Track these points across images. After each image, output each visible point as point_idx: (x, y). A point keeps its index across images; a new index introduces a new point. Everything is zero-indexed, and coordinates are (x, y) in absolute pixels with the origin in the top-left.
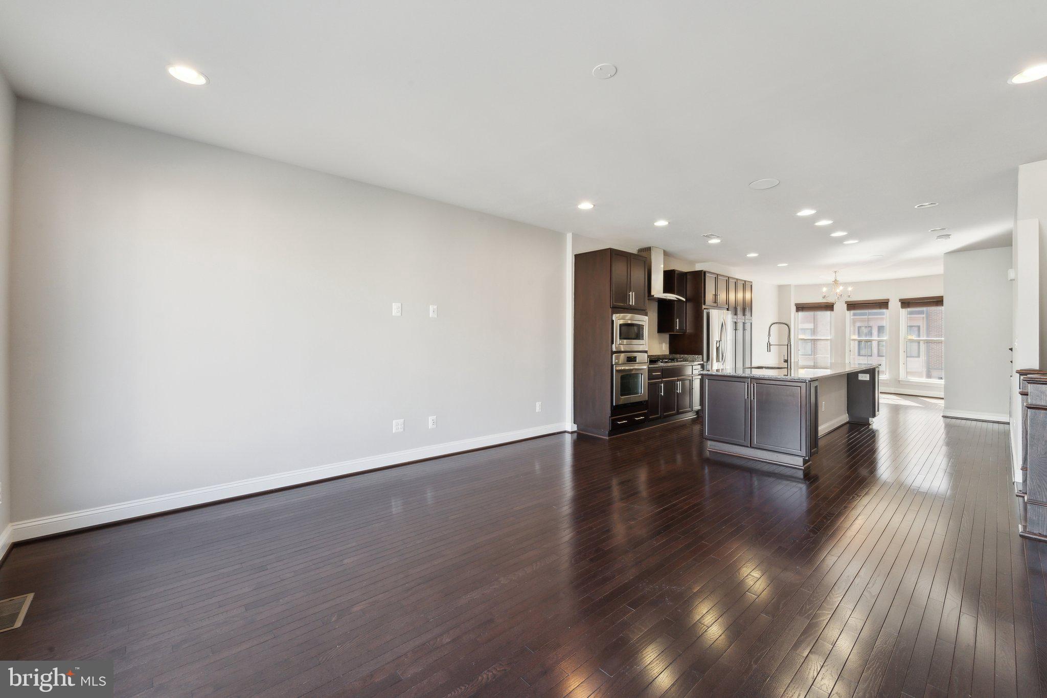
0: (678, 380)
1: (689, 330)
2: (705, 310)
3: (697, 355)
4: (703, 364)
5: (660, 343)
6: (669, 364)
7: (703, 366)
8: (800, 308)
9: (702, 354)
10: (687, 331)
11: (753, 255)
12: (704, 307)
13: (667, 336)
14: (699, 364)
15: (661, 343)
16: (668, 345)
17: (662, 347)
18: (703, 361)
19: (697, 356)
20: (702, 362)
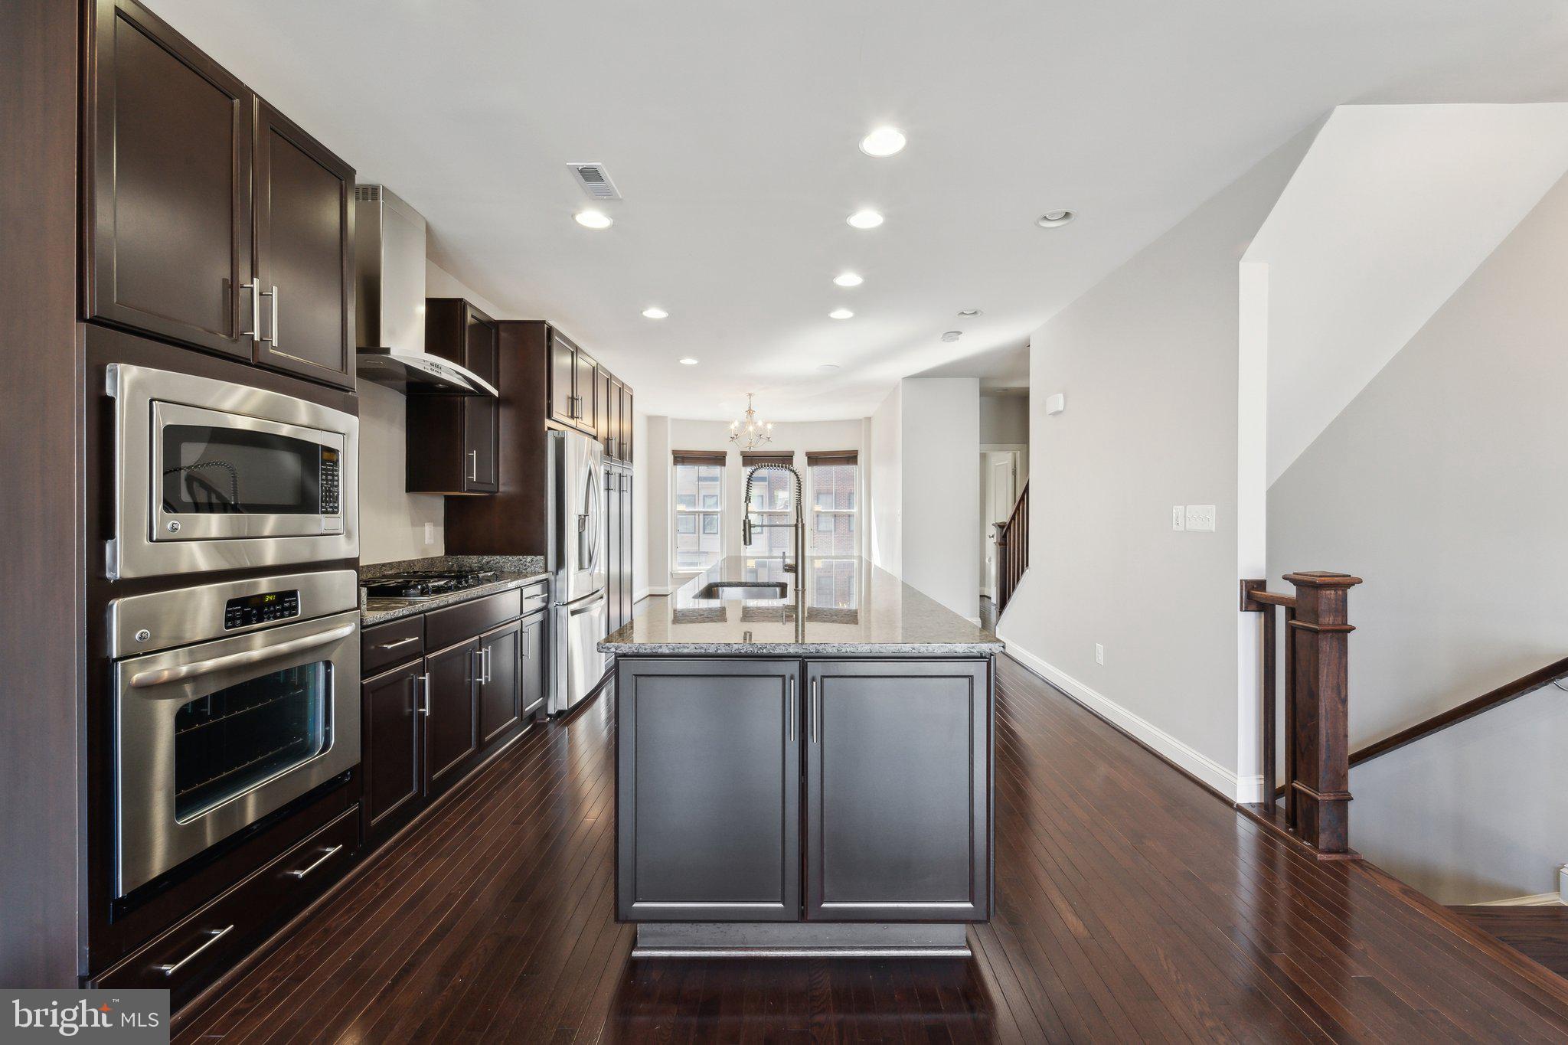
0: (481, 644)
1: (506, 487)
2: (550, 433)
3: (528, 554)
4: (546, 580)
5: (413, 524)
6: (452, 597)
7: (546, 585)
8: (682, 458)
9: (544, 552)
10: (502, 489)
11: (655, 313)
12: (548, 423)
13: (436, 504)
14: (537, 582)
15: (417, 522)
16: (442, 529)
17: (424, 533)
18: (546, 571)
19: (529, 558)
20: (543, 576)
